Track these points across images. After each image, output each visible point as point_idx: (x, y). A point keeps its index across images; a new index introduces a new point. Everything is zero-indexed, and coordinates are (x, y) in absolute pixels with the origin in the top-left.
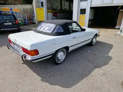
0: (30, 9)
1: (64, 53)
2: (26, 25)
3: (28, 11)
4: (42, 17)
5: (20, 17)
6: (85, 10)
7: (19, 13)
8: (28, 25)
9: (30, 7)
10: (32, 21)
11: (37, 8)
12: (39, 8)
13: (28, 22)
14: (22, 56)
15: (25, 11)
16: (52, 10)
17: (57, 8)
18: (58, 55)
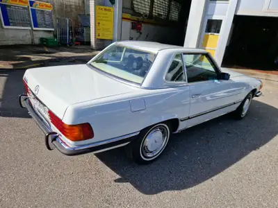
0: (76, 6)
1: (163, 132)
3: (71, 11)
4: (107, 30)
5: (52, 24)
6: (219, 22)
7: (50, 14)
8: (70, 45)
9: (77, 1)
10: (80, 37)
11: (98, 7)
12: (103, 7)
13: (71, 38)
14: (47, 138)
15: (65, 10)
16: (132, 15)
17: (142, 12)
18: (147, 140)
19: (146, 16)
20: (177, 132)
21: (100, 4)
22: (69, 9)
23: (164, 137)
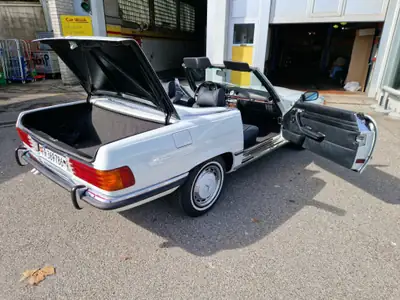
0: (30, 19)
2: (18, 82)
3: (23, 28)
8: (27, 82)
9: (31, 11)
10: (43, 67)
11: (63, 17)
12: (74, 17)
13: (27, 69)
14: (74, 193)
15: (11, 26)
16: (122, 26)
17: (139, 21)
18: (197, 185)
19: (145, 26)
20: (232, 170)
21: (66, 14)
22: (18, 25)
23: (217, 179)
